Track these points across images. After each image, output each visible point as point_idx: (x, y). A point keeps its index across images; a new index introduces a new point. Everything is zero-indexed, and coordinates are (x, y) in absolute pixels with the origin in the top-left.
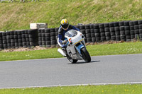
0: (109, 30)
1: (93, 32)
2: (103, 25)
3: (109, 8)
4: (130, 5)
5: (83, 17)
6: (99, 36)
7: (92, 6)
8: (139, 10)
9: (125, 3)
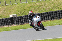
0: (44, 16)
3: (44, 6)
9: (50, 4)
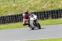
0: (20, 17)
1: (13, 18)
2: (18, 15)
3: (20, 7)
4: (29, 6)
5: (9, 12)
6: (16, 20)
7: (12, 7)
8: (33, 8)
9: (27, 5)
